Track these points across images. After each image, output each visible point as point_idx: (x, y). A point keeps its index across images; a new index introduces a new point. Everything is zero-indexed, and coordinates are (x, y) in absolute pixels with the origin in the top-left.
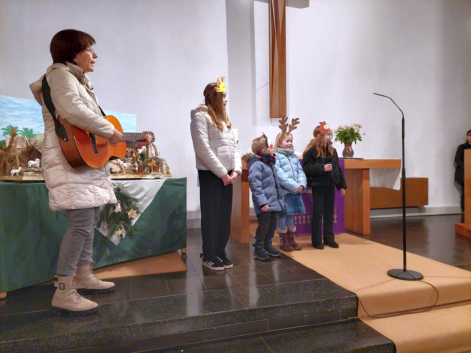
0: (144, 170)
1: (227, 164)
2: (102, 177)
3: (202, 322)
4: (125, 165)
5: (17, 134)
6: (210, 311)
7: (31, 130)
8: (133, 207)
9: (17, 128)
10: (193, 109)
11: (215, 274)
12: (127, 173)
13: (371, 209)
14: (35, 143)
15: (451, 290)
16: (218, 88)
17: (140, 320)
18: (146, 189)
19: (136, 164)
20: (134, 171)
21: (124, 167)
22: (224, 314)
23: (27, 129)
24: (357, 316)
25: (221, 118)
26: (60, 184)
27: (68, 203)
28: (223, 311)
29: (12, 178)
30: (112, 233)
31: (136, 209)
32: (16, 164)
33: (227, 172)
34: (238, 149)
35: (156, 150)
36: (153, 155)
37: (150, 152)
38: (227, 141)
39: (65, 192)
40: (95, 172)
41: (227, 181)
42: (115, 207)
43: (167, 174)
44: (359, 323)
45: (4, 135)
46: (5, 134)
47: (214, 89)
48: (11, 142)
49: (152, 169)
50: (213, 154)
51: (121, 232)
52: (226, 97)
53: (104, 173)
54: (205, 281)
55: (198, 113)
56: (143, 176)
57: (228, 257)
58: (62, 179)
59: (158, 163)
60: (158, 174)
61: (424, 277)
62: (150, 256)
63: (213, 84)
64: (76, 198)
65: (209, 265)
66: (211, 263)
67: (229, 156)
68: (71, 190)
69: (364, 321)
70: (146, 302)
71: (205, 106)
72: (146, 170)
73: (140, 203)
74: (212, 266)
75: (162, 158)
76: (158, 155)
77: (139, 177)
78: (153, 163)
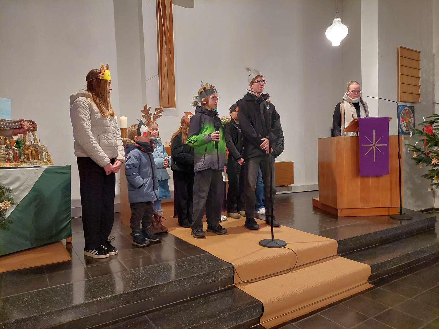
0: (20, 158)
8: (6, 198)
16: (102, 76)
18: (23, 178)
19: (11, 152)
20: (8, 159)
22: (108, 299)
24: (234, 283)
28: (107, 296)
31: (9, 199)
35: (35, 136)
36: (32, 142)
37: (27, 139)
38: (110, 129)
43: (48, 162)
44: (235, 289)
47: (98, 76)
49: (30, 157)
54: (89, 269)
56: (18, 165)
59: (38, 151)
60: (38, 162)
63: (97, 71)
66: (94, 252)
67: (112, 143)
69: (239, 287)
70: (21, 297)
71: (87, 92)
72: (23, 158)
73: (15, 194)
75: (41, 146)
76: (37, 142)
77: (13, 166)
78: (31, 151)
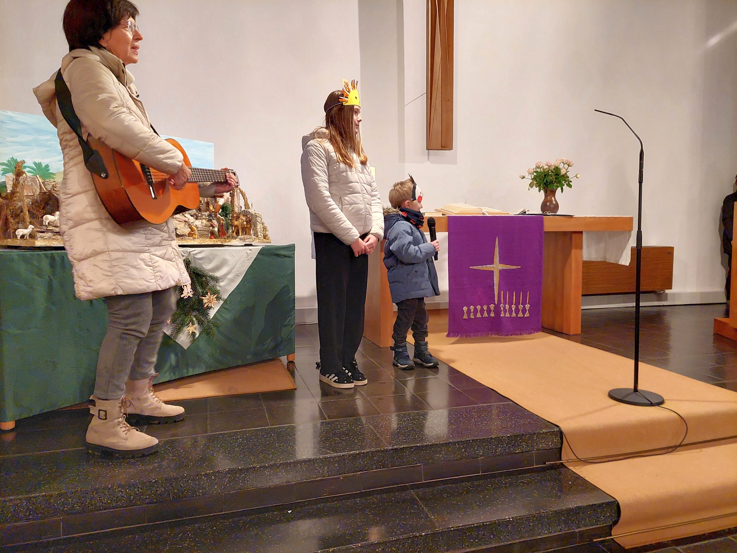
0: (228, 232)
1: (359, 223)
2: (164, 242)
3: (320, 468)
4: (198, 223)
5: (24, 173)
6: (333, 451)
7: (47, 166)
9: (24, 162)
10: (305, 135)
11: (339, 393)
12: (201, 236)
13: (583, 295)
14: (54, 187)
15: (706, 421)
16: (346, 99)
17: (223, 463)
18: (231, 260)
19: (215, 222)
20: (212, 233)
21: (196, 226)
22: (354, 456)
23: (40, 164)
24: (561, 460)
25: (351, 147)
26: (96, 254)
27: (112, 284)
28: (353, 451)
29: (18, 242)
30: (178, 330)
31: (215, 292)
32: (24, 221)
33: (359, 235)
34: (379, 198)
35: (246, 200)
36: (241, 207)
37: (236, 203)
38: (357, 186)
39: (105, 266)
40: (152, 233)
41: (360, 250)
42: (183, 290)
43: (265, 238)
44: (563, 470)
45: (3, 174)
46: (5, 172)
47: (340, 100)
48: (15, 185)
49: (240, 231)
50: (336, 206)
51: (194, 328)
52: (359, 114)
53: (166, 235)
54: (324, 404)
55: (311, 142)
56: (225, 242)
57: (360, 368)
58: (99, 245)
59: (250, 221)
60: (250, 238)
61: (665, 401)
62: (238, 367)
63: (339, 92)
64: (123, 275)
65: (331, 380)
66: (333, 378)
67: (361, 210)
68: (114, 263)
69: (571, 468)
70: (234, 436)
71: (324, 130)
72: (231, 231)
73: (222, 284)
74: (335, 381)
75: (255, 213)
76: (249, 208)
77: (219, 243)
78: (241, 221)
